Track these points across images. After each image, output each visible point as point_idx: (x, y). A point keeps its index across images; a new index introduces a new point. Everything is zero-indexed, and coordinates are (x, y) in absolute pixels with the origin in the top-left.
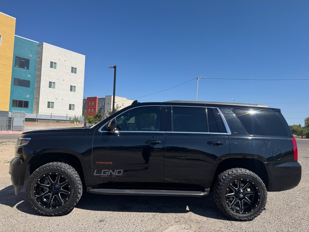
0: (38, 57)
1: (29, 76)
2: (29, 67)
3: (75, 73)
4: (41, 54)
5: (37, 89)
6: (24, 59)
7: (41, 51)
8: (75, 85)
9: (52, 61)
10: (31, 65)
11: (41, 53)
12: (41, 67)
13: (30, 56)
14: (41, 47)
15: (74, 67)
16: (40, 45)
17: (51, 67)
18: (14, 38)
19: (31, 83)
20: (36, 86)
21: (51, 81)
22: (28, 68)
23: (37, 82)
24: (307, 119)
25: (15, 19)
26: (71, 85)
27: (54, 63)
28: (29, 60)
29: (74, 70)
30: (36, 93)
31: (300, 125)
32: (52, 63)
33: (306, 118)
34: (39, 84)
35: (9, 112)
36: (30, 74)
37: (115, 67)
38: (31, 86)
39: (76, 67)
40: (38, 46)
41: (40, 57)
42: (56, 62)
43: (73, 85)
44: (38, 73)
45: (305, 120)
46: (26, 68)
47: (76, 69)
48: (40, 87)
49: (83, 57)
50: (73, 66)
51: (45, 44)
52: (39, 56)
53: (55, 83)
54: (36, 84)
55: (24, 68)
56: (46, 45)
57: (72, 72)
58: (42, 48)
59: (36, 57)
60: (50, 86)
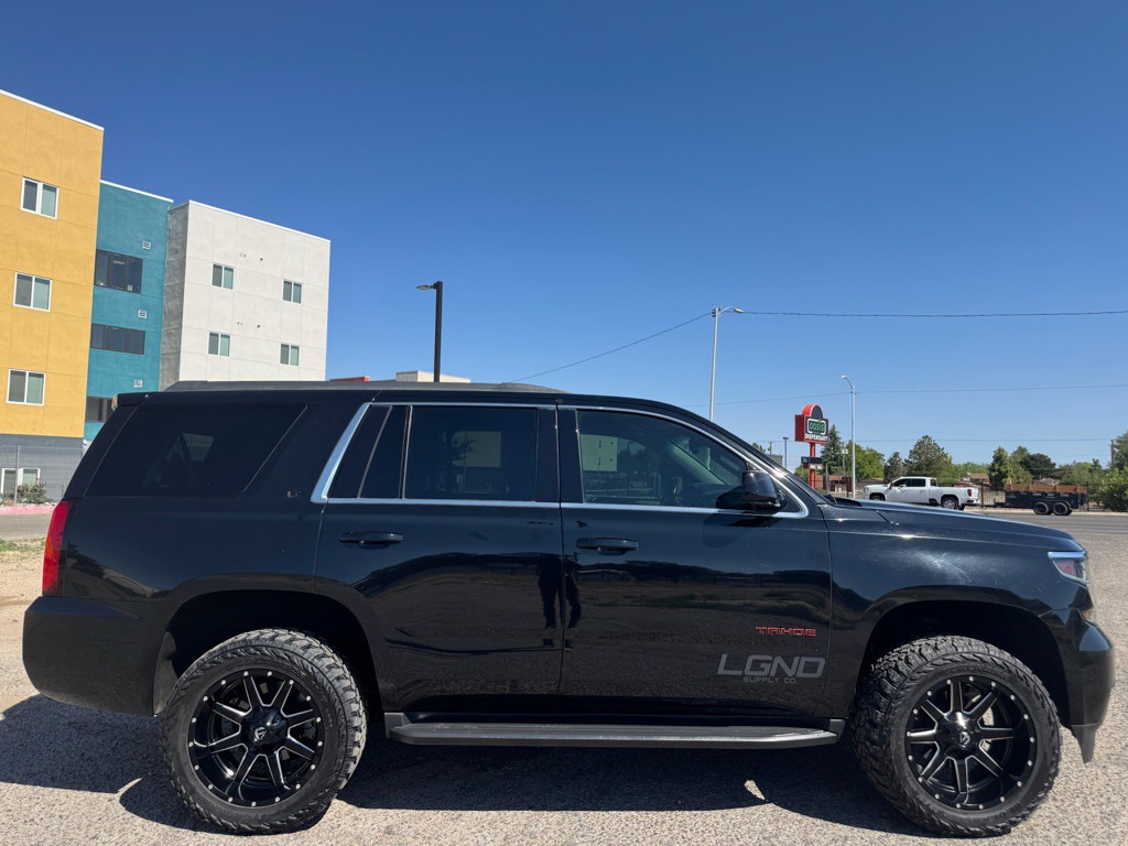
0: (170, 250)
1: (142, 315)
2: (143, 283)
3: (298, 299)
4: (180, 241)
5: (168, 360)
6: (122, 257)
7: (180, 229)
8: (295, 343)
9: (219, 262)
10: (148, 277)
11: (180, 235)
12: (183, 283)
13: (143, 246)
14: (182, 217)
15: (294, 279)
16: (178, 209)
17: (217, 281)
18: (96, 192)
19: (148, 339)
20: (165, 349)
21: (214, 331)
22: (137, 290)
23: (169, 334)
24: (1118, 441)
25: (102, 129)
26: (285, 342)
27: (226, 269)
28: (142, 260)
29: (292, 291)
30: (166, 373)
31: (1096, 462)
32: (217, 268)
33: (1115, 438)
34: (175, 343)
35: (85, 441)
36: (144, 307)
37: (438, 286)
38: (147, 349)
39: (298, 281)
40: (171, 212)
41: (177, 252)
42: (230, 265)
43: (291, 342)
44: (171, 305)
45: (1113, 446)
46: (130, 288)
47: (300, 286)
48: (179, 352)
49: (324, 245)
50: (289, 279)
51: (195, 208)
52: (173, 245)
53: (228, 337)
54: (165, 343)
55: (125, 290)
56: (197, 211)
57: (287, 297)
58: (186, 218)
59: (163, 249)
60: (213, 349)
